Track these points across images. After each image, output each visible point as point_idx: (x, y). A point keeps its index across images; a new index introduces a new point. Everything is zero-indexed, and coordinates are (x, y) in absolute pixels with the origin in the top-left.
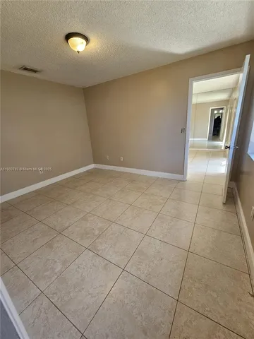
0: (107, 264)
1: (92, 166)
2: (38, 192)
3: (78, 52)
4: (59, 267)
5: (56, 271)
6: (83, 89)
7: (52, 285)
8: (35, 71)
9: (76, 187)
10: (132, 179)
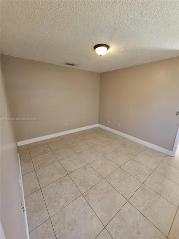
0: (93, 216)
1: (97, 125)
2: (62, 138)
3: (101, 56)
4: (62, 203)
5: (61, 204)
6: (101, 73)
7: (56, 215)
8: (73, 65)
9: (84, 140)
10: (124, 143)
